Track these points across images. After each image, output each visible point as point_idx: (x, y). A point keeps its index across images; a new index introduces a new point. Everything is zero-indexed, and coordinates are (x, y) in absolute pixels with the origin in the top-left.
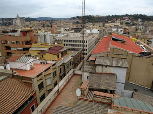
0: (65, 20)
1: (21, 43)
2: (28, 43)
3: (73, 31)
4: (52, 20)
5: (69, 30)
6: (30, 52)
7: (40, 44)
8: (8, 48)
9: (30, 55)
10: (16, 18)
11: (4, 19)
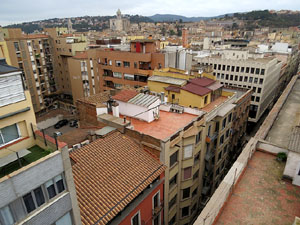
0: (207, 20)
1: (132, 65)
2: (144, 65)
3: (229, 46)
4: (181, 21)
5: (219, 43)
6: (149, 85)
7: (167, 70)
8: (108, 73)
9: (147, 92)
10: (115, 17)
11: (96, 18)
